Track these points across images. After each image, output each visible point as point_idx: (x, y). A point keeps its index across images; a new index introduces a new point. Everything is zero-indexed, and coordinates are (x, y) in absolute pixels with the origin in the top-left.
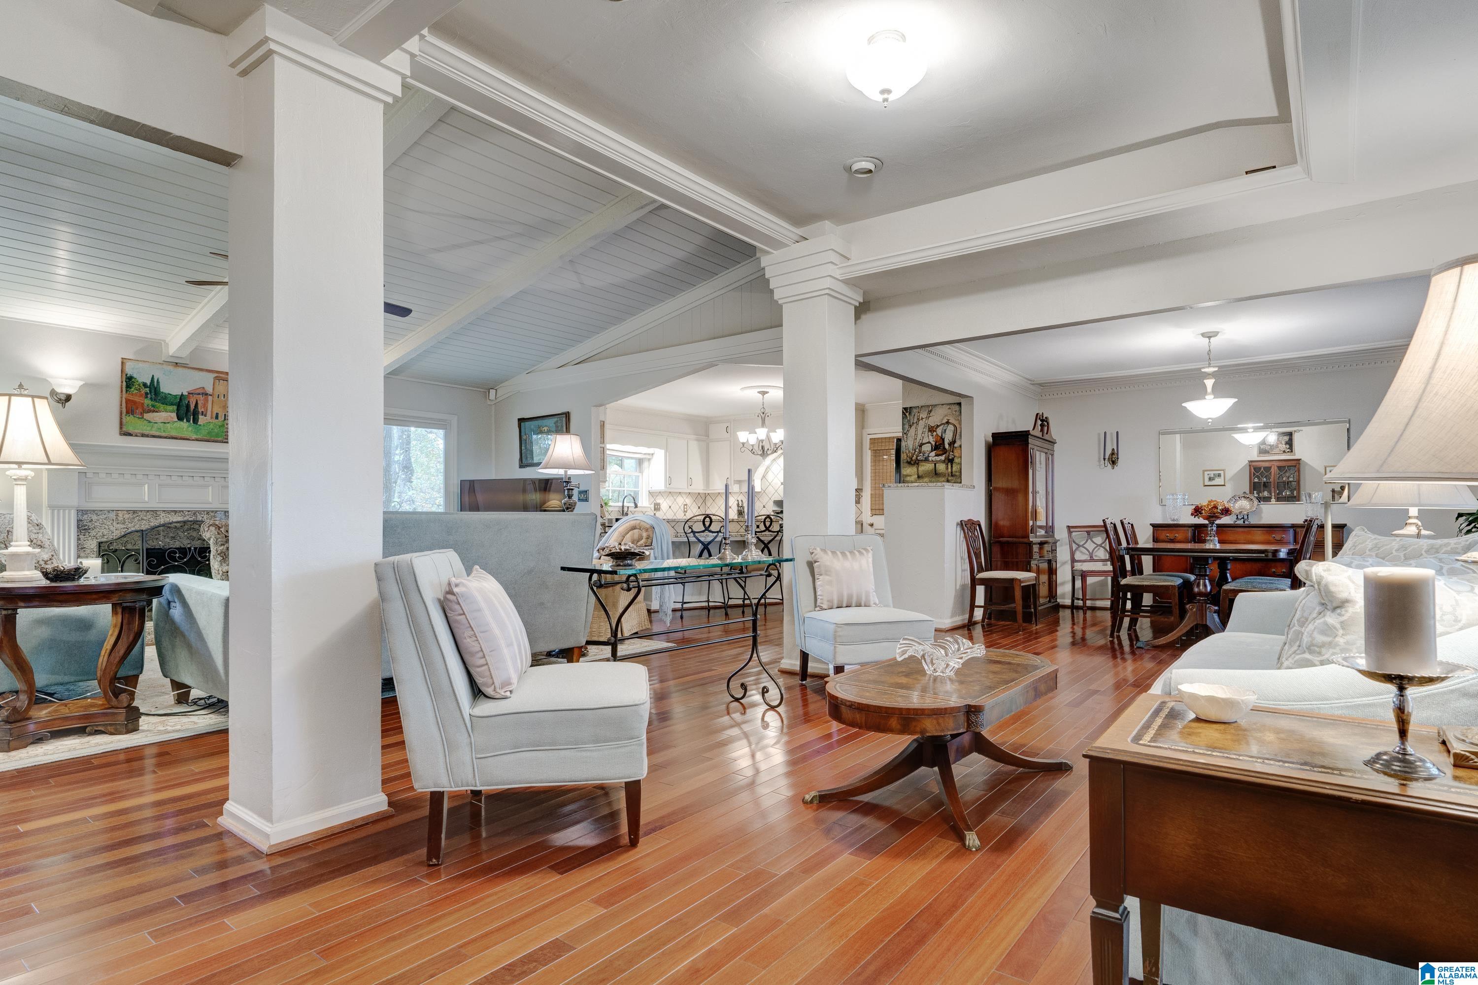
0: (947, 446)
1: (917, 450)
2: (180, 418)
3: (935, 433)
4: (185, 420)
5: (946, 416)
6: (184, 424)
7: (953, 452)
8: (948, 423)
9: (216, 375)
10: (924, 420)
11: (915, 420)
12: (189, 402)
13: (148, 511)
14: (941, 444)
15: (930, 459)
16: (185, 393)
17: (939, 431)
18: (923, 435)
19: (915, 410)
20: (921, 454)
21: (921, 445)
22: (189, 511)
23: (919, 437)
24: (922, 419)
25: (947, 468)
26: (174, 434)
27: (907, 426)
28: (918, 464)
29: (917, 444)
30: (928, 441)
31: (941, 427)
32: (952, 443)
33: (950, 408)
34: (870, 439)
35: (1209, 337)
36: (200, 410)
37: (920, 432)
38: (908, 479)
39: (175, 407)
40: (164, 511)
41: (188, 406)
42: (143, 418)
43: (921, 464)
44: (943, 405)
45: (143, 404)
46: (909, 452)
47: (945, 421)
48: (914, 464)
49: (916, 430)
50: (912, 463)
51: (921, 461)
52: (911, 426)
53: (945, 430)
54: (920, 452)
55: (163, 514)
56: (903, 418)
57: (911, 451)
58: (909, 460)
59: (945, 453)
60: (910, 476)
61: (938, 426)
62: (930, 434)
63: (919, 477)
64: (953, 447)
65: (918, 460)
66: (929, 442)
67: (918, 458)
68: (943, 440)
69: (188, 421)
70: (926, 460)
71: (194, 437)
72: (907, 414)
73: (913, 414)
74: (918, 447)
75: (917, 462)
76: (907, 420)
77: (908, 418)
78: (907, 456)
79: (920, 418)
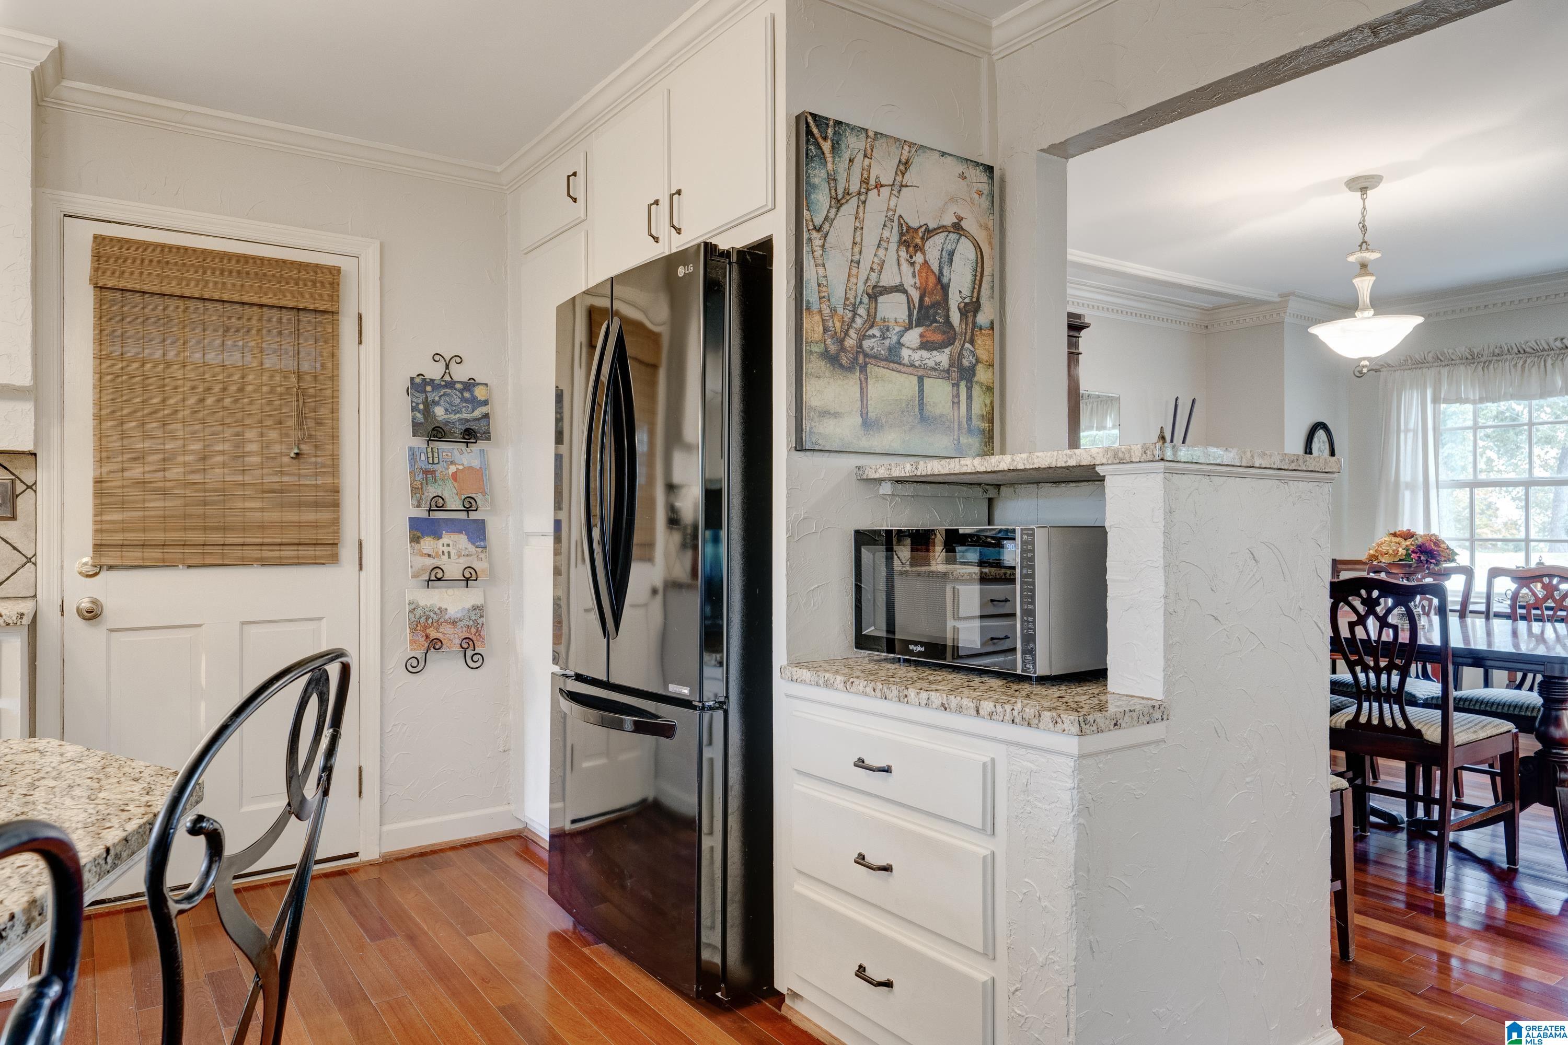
0: (955, 317)
1: (862, 311)
3: (919, 258)
5: (953, 200)
7: (972, 342)
8: (957, 228)
10: (885, 191)
11: (855, 182)
14: (935, 305)
15: (905, 353)
17: (934, 249)
18: (881, 252)
19: (852, 140)
20: (875, 331)
21: (876, 293)
23: (868, 255)
24: (879, 186)
25: (956, 402)
27: (823, 200)
28: (863, 369)
29: (861, 286)
30: (897, 281)
31: (939, 239)
32: (971, 308)
33: (962, 176)
35: (1364, 190)
37: (870, 238)
38: (829, 428)
43: (874, 370)
44: (943, 154)
46: (834, 310)
47: (949, 220)
48: (849, 369)
49: (858, 227)
50: (844, 361)
51: (875, 357)
52: (840, 204)
53: (951, 254)
54: (871, 321)
56: (809, 158)
57: (840, 310)
58: (832, 347)
59: (950, 342)
60: (836, 415)
61: (929, 233)
62: (903, 254)
63: (867, 424)
64: (974, 323)
65: (866, 355)
66: (900, 289)
67: (867, 344)
68: (945, 288)
70: (892, 357)
72: (826, 147)
73: (846, 156)
74: (866, 300)
75: (861, 359)
76: (823, 174)
77: (830, 166)
78: (826, 330)
79: (872, 182)
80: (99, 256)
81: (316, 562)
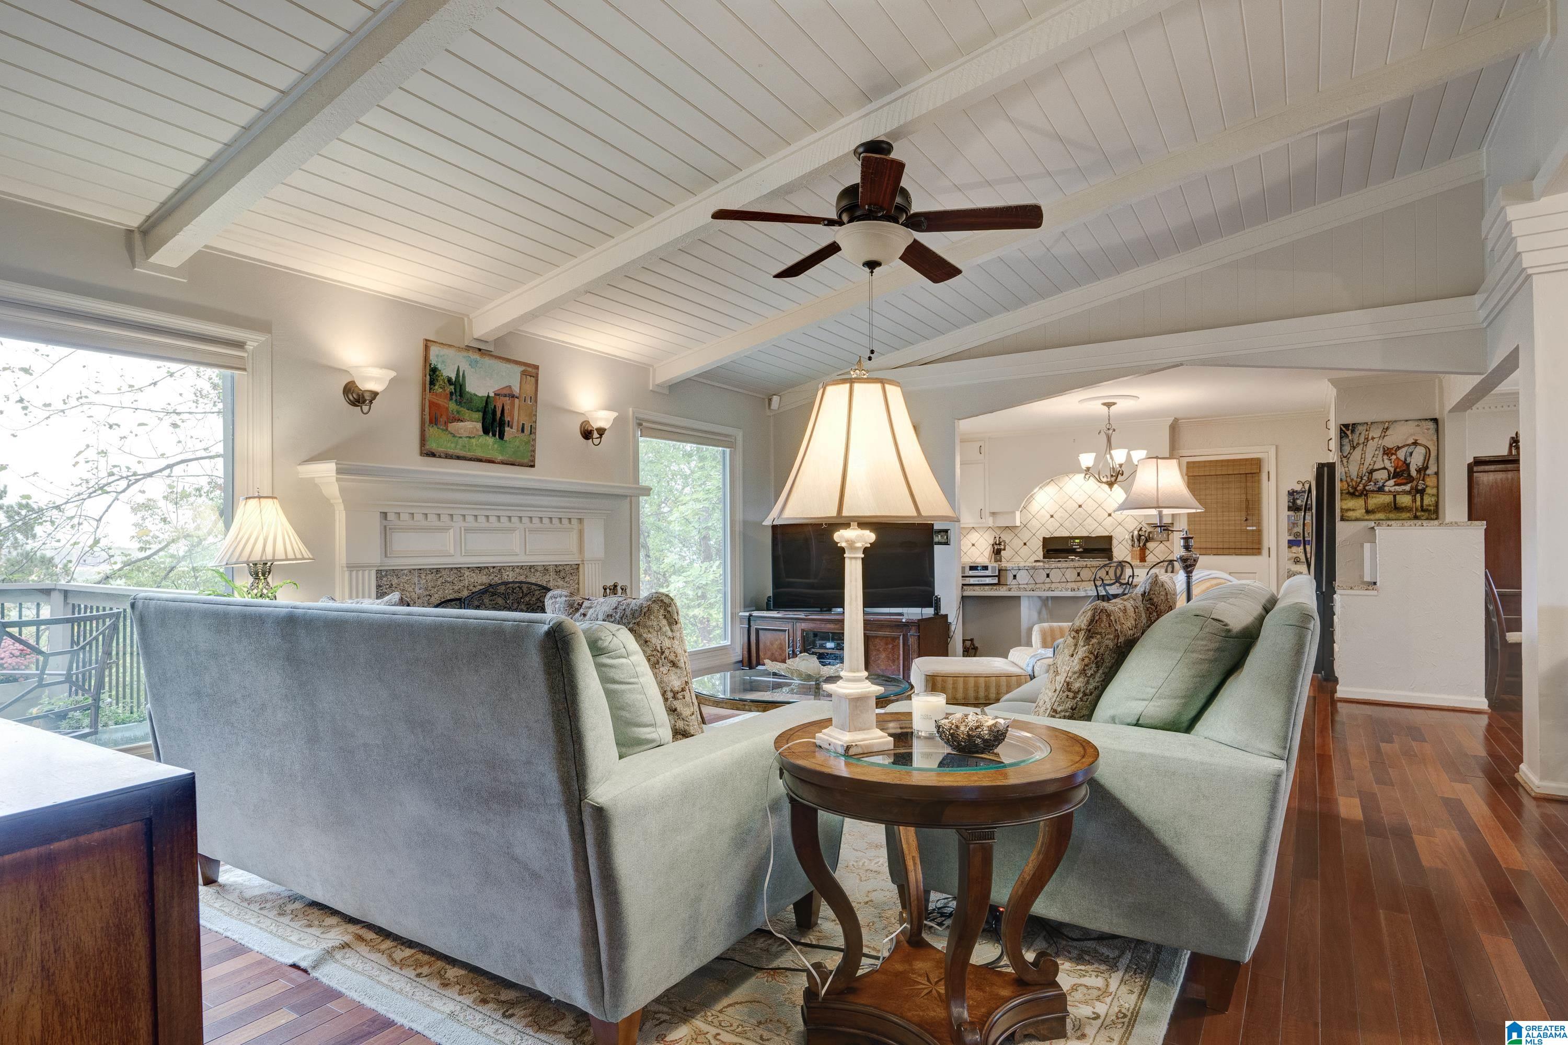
0: (1414, 473)
1: (1365, 478)
2: (486, 431)
3: (1394, 457)
4: (491, 434)
5: (1411, 435)
6: (490, 440)
7: (1423, 480)
8: (1415, 443)
9: (523, 368)
10: (1376, 440)
11: (1362, 440)
12: (495, 406)
13: (452, 569)
14: (1404, 470)
15: (1387, 489)
16: (492, 395)
17: (1401, 454)
18: (1374, 459)
19: (1360, 428)
20: (1372, 483)
21: (1371, 472)
22: (494, 567)
23: (1368, 460)
24: (1373, 438)
25: (1414, 501)
26: (480, 453)
27: (1347, 448)
28: (1366, 495)
29: (1365, 471)
30: (1383, 466)
31: (1404, 450)
32: (1422, 470)
33: (1418, 426)
34: (1188, 463)
36: (507, 418)
37: (1369, 456)
38: (1351, 514)
39: (481, 414)
40: (468, 568)
41: (494, 412)
42: (447, 429)
43: (1370, 495)
44: (1407, 421)
45: (447, 409)
46: (1352, 480)
47: (1411, 441)
48: (1360, 496)
49: (1364, 453)
50: (1357, 494)
51: (1372, 491)
52: (1354, 448)
53: (1411, 454)
54: (1370, 480)
55: (467, 573)
56: (1341, 438)
57: (1355, 479)
58: (1351, 490)
59: (1411, 482)
60: (1353, 510)
61: (1399, 448)
62: (1385, 457)
63: (1368, 512)
64: (1425, 474)
65: (1367, 491)
66: (1384, 468)
67: (1367, 488)
68: (1408, 465)
69: (494, 435)
70: (1381, 490)
71: (500, 458)
72: (1349, 433)
73: (1358, 433)
74: (1367, 474)
75: (1365, 492)
76: (1347, 440)
77: (1350, 438)
78: (1349, 486)
79: (1370, 437)
81: (1253, 554)
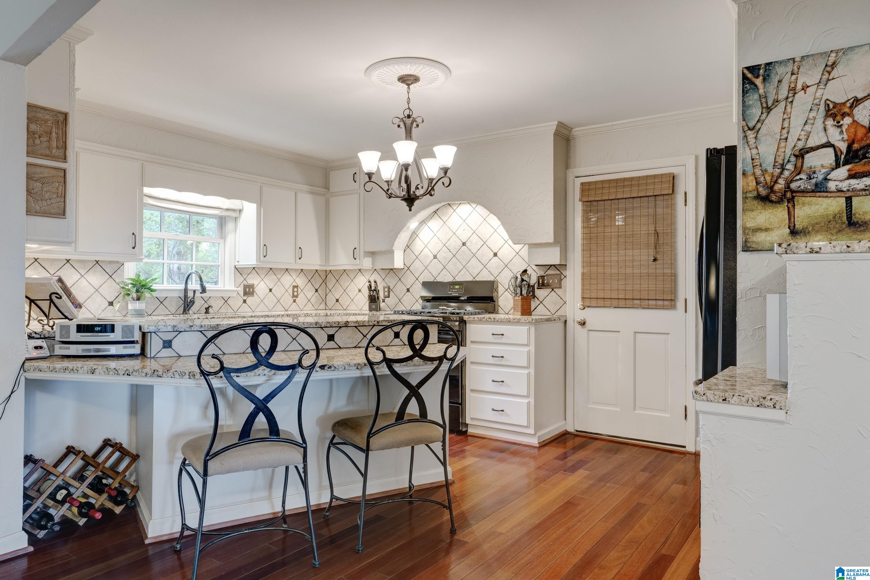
1: (790, 167)
3: (846, 121)
10: (811, 90)
11: (783, 93)
14: (865, 147)
15: (832, 185)
17: (863, 111)
18: (808, 128)
19: (780, 70)
20: (803, 176)
21: (803, 153)
23: (796, 132)
24: (805, 88)
27: (756, 112)
28: (791, 200)
29: (789, 152)
30: (823, 141)
31: (868, 104)
34: (582, 184)
37: (797, 122)
38: (761, 238)
43: (800, 200)
46: (764, 172)
48: (780, 201)
49: (786, 118)
50: (773, 197)
51: (803, 192)
52: (769, 109)
54: (798, 170)
56: (745, 92)
57: (770, 169)
58: (763, 192)
60: (767, 230)
61: (858, 101)
62: (830, 122)
63: (794, 232)
65: (793, 192)
66: (828, 145)
67: (793, 186)
70: (820, 188)
72: (758, 82)
73: (775, 79)
74: (793, 159)
75: (789, 195)
76: (756, 96)
77: (761, 91)
78: (758, 183)
79: (799, 86)
80: (583, 191)
